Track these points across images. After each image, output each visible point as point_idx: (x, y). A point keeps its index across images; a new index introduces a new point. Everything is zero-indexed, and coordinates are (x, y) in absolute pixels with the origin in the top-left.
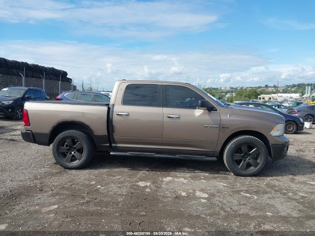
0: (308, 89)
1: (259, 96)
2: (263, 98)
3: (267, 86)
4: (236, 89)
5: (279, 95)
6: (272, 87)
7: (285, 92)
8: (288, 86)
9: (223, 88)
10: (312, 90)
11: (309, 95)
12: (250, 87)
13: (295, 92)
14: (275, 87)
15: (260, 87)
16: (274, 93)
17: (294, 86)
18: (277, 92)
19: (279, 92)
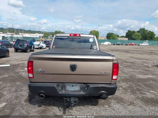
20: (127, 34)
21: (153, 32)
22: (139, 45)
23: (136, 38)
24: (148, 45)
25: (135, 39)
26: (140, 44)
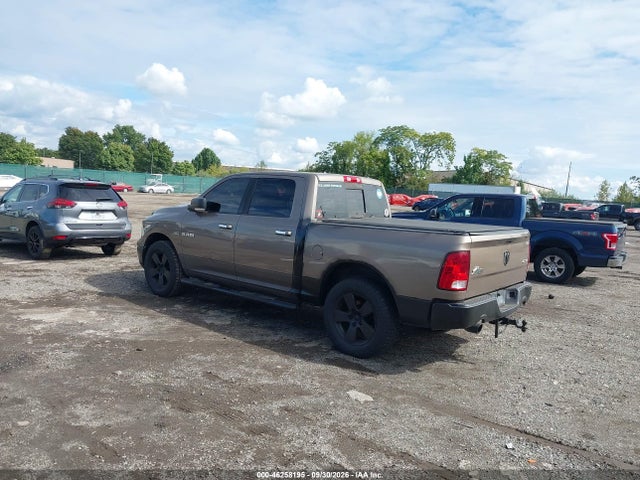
20: (63, 142)
21: (163, 143)
22: (142, 191)
23: (116, 164)
24: (173, 190)
25: (114, 168)
26: (147, 189)
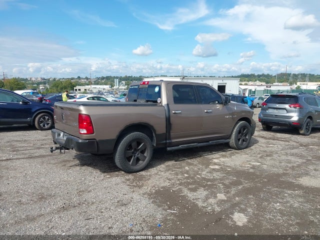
0: (117, 81)
1: (75, 88)
2: (79, 90)
3: (79, 77)
4: (49, 80)
5: (93, 86)
6: (84, 79)
7: (97, 83)
8: (98, 78)
9: (33, 79)
10: (119, 82)
11: (118, 86)
12: (63, 79)
13: (106, 84)
14: (87, 78)
15: (72, 79)
16: (88, 85)
17: (103, 78)
18: (90, 84)
19: (92, 84)
